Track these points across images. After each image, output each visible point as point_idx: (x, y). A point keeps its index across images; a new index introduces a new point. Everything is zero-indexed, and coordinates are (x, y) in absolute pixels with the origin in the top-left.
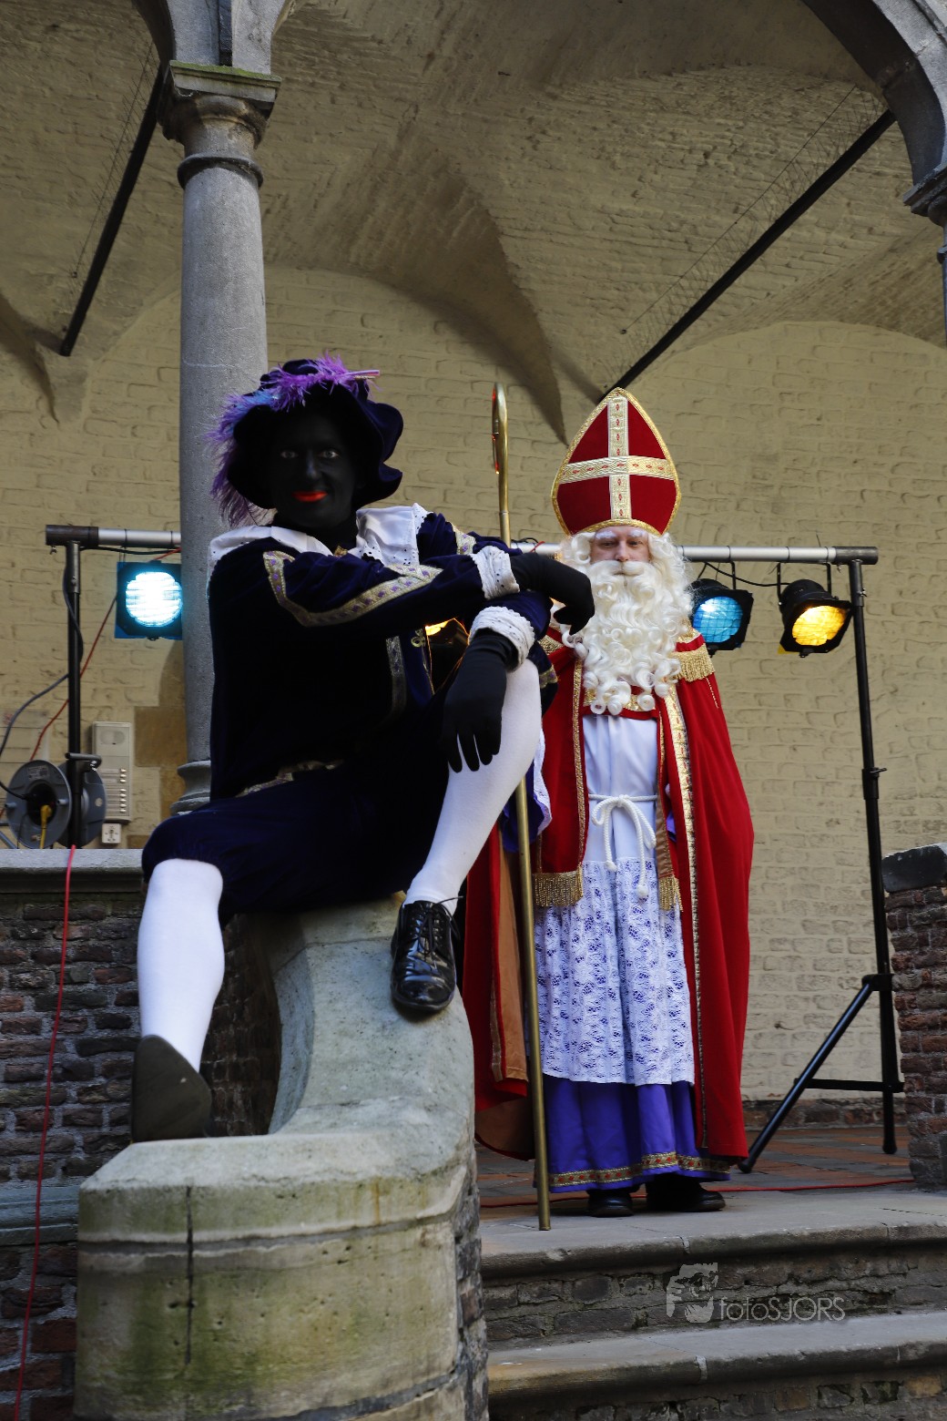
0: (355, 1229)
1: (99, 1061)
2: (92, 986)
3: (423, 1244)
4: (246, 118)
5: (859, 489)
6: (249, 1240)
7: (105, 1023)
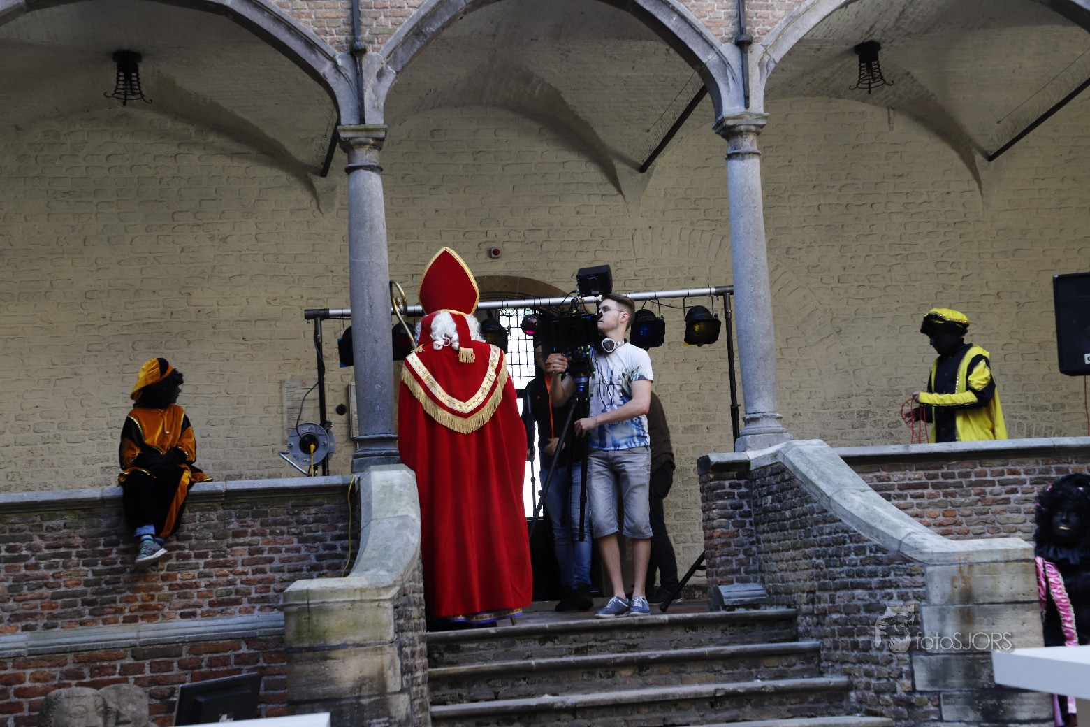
0: (354, 601)
1: (325, 563)
2: (320, 533)
3: (379, 606)
4: (373, 145)
5: (817, 204)
6: (323, 603)
7: (326, 547)
